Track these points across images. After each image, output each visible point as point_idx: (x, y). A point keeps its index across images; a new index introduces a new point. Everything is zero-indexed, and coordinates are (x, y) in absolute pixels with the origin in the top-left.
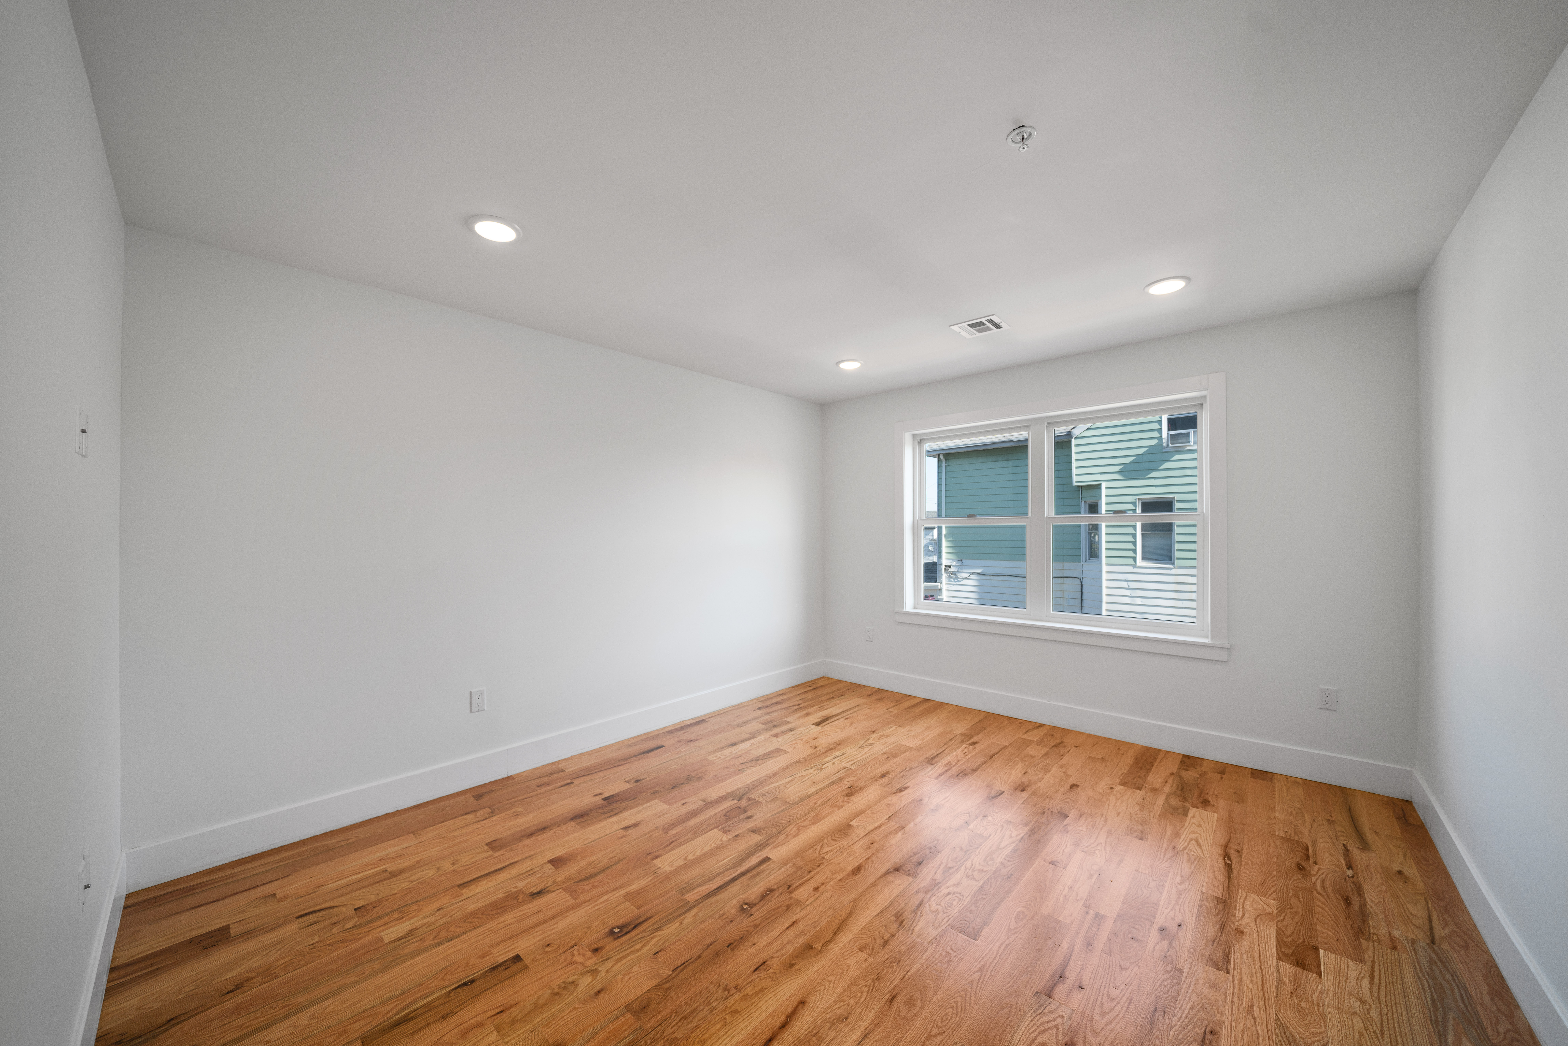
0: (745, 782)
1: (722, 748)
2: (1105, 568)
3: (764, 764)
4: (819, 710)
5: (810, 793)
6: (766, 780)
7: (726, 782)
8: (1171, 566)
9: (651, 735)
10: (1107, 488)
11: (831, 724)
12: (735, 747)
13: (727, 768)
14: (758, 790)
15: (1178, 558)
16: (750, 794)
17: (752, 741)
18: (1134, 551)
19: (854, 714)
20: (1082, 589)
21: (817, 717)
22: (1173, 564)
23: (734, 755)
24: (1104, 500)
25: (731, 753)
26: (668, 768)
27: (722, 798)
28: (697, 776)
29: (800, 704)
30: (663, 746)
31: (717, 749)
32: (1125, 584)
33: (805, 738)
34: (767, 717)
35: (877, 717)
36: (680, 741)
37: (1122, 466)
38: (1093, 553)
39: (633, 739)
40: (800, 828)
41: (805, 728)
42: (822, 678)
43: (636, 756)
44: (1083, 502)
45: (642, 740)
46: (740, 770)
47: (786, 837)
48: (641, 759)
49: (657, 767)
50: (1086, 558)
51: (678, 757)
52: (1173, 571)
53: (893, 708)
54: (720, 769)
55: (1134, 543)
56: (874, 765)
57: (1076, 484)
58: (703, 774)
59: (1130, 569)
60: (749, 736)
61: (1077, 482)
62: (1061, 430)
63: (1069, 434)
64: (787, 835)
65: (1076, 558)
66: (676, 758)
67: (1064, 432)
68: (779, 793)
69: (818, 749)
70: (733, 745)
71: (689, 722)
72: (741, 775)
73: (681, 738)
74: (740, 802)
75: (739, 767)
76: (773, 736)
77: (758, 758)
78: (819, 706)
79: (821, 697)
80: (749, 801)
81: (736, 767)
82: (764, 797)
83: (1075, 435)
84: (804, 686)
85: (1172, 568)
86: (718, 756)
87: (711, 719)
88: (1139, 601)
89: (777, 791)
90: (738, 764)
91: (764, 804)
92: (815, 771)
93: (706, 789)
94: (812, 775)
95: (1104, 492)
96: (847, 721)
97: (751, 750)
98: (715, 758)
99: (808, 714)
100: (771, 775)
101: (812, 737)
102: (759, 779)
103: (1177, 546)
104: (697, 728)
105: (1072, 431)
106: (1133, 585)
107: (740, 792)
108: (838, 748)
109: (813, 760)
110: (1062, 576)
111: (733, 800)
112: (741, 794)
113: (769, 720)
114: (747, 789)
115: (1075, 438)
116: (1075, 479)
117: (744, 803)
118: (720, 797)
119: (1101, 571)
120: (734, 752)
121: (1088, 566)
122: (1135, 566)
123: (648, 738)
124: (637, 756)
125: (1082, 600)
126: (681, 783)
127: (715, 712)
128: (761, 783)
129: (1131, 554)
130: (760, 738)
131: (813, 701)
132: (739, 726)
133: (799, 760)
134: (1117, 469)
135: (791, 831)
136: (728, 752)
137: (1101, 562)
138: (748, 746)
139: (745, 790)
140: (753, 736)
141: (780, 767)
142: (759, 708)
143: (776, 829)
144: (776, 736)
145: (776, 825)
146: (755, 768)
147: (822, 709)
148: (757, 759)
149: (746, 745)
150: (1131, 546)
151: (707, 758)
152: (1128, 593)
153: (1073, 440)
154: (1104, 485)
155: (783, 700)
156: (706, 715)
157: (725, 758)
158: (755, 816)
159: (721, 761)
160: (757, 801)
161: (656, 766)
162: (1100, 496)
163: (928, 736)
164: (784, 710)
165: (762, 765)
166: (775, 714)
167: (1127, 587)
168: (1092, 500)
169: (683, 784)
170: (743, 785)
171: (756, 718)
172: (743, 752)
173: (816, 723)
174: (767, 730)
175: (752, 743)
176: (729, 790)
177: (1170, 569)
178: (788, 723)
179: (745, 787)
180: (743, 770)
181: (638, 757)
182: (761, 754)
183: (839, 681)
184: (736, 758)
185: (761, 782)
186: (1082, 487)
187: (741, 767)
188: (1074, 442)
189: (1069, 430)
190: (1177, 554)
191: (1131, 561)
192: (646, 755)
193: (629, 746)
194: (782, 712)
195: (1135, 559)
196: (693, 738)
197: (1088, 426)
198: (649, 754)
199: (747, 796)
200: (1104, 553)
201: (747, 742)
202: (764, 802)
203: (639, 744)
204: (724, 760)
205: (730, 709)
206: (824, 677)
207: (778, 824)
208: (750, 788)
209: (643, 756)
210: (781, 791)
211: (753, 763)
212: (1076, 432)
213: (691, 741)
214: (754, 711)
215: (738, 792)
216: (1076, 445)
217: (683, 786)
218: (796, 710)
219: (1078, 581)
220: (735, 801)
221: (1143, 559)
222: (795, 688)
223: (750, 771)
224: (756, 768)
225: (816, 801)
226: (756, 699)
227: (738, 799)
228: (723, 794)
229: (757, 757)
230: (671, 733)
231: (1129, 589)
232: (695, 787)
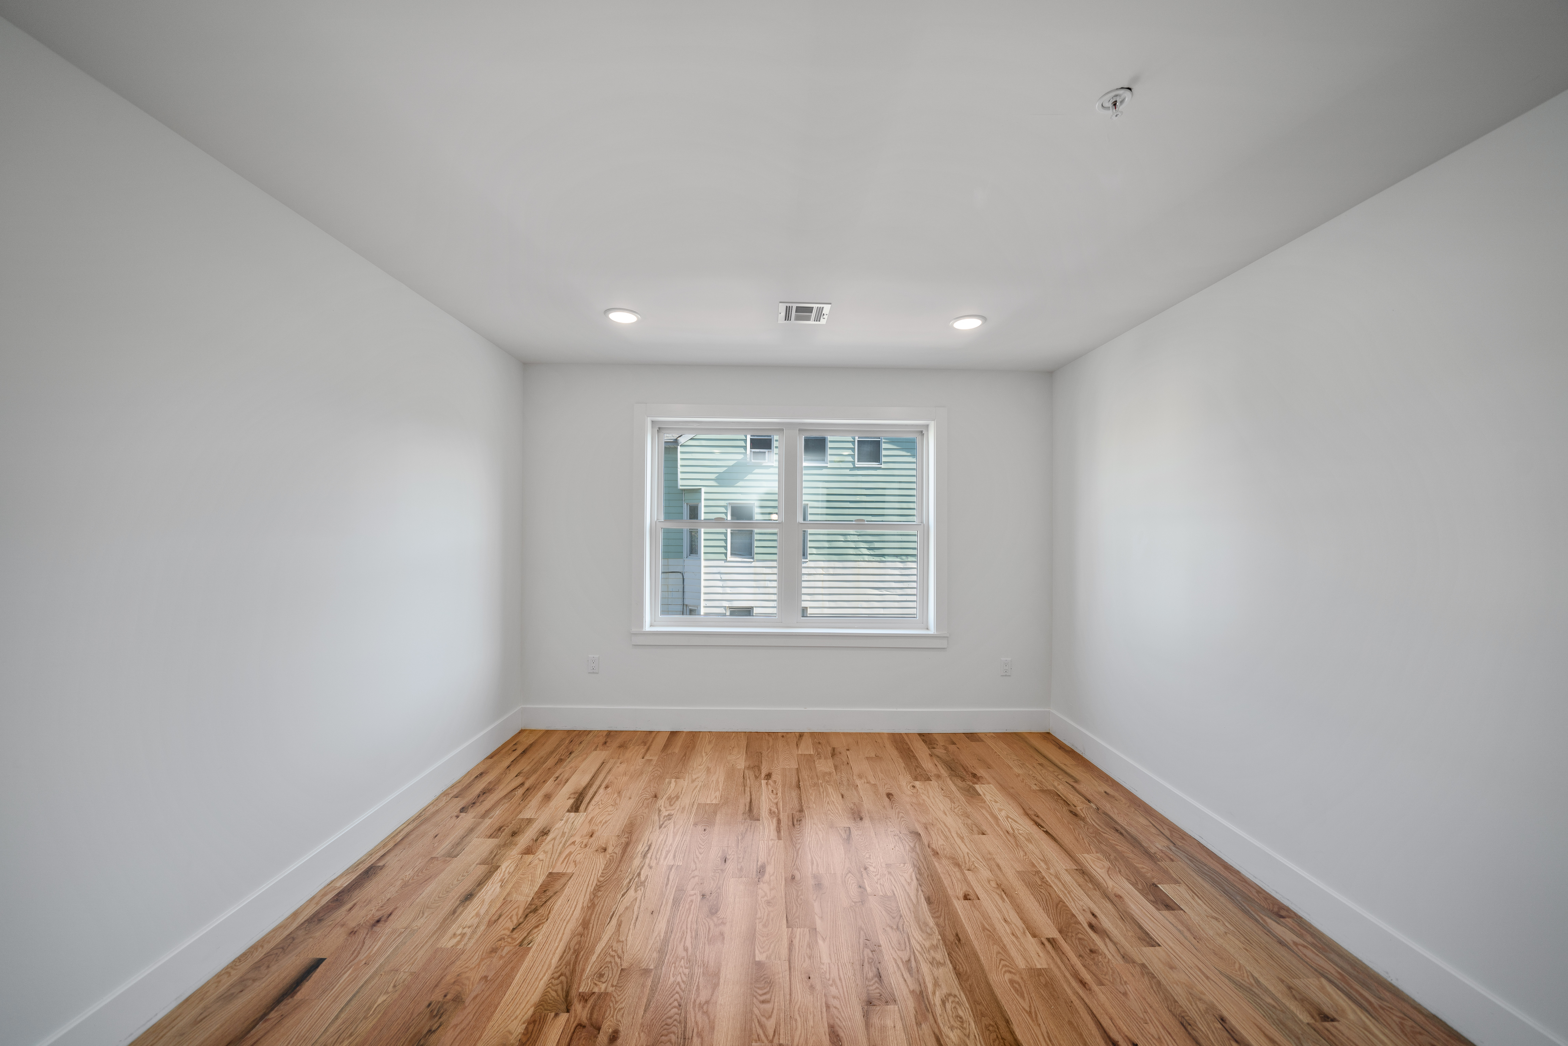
0: (550, 966)
1: (454, 912)
2: (703, 563)
3: (553, 913)
4: (559, 784)
5: (662, 935)
6: (579, 943)
7: (515, 982)
8: (752, 560)
9: (272, 944)
10: (705, 493)
11: (593, 802)
12: (476, 901)
13: (494, 950)
14: (583, 970)
15: (757, 554)
16: (575, 986)
17: (497, 877)
18: (726, 547)
19: (609, 777)
20: (683, 583)
21: (563, 798)
22: (753, 558)
23: (487, 919)
24: (703, 503)
25: (477, 915)
26: (370, 1008)
27: (534, 1022)
28: (449, 997)
29: (522, 784)
30: (320, 961)
31: (445, 920)
32: (718, 577)
33: (577, 839)
34: (488, 822)
35: (642, 773)
36: (353, 933)
37: (717, 475)
38: (694, 550)
39: (229, 974)
40: (705, 1007)
41: (563, 822)
42: (519, 733)
43: (263, 1017)
44: (685, 504)
45: (256, 967)
46: (521, 944)
47: (699, 1040)
48: (283, 1017)
49: (339, 1021)
50: (687, 555)
51: (376, 973)
52: (753, 564)
53: (648, 754)
54: (482, 960)
55: (726, 541)
56: (700, 848)
57: (680, 488)
58: (457, 988)
59: (722, 563)
60: (483, 868)
61: (682, 486)
62: (669, 436)
63: (676, 441)
64: (699, 1035)
65: (678, 555)
66: (371, 978)
67: (672, 439)
68: (620, 957)
69: (610, 850)
70: (469, 897)
71: (345, 882)
72: (531, 954)
73: (352, 924)
74: (572, 1011)
75: (513, 939)
76: (525, 854)
77: (533, 907)
78: (552, 779)
79: (544, 762)
80: (586, 1001)
81: (509, 940)
82: (603, 980)
83: (681, 443)
84: (504, 751)
85: (752, 562)
86: (459, 932)
87: (387, 858)
88: (728, 590)
89: (613, 957)
90: (508, 933)
91: (614, 994)
92: (636, 891)
93: (489, 1019)
94: (638, 901)
95: (703, 496)
96: (609, 790)
97: (508, 894)
98: (455, 941)
99: (548, 797)
100: (580, 929)
101: (585, 833)
102: (568, 947)
103: (756, 544)
104: (371, 888)
105: (679, 439)
106: (725, 577)
107: (556, 991)
108: (634, 838)
109: (618, 873)
110: (667, 571)
111: (557, 1015)
112: (560, 992)
113: (496, 826)
114: (563, 978)
115: (681, 446)
116: (680, 482)
117: (581, 1011)
118: (529, 1024)
119: (700, 566)
120: (482, 912)
121: (689, 562)
122: (726, 561)
123: (268, 955)
124: (266, 1014)
125: (683, 592)
126: (425, 1032)
127: (384, 844)
128: (577, 953)
129: (723, 550)
130: (506, 866)
131: (538, 773)
132: (451, 855)
133: (598, 881)
134: (713, 476)
135: (696, 1023)
136: (470, 914)
137: (700, 559)
138: (498, 889)
139: (561, 982)
140: (491, 866)
141: (583, 907)
142: (463, 810)
143: (674, 1033)
144: (529, 851)
145: (666, 1024)
146: (545, 928)
147: (561, 782)
148: (532, 909)
149: (492, 890)
150: (722, 543)
151: (439, 945)
152: (720, 584)
153: (679, 447)
154: (703, 490)
155: (490, 783)
156: (370, 854)
157: (474, 932)
158: (621, 1029)
159: (473, 941)
160: (600, 995)
161: (337, 1018)
162: (700, 499)
163: (717, 782)
164: (506, 801)
165: (551, 916)
166: (497, 812)
167: (720, 579)
168: (693, 503)
169: (430, 1032)
170: (550, 972)
171: (471, 830)
172: (498, 905)
173: (572, 807)
174: (506, 845)
175: (502, 881)
176: (535, 997)
177: (751, 562)
178: (530, 821)
179: (556, 975)
180: (526, 942)
181: (273, 1015)
182: (532, 895)
183: (548, 733)
184: (495, 921)
185: (575, 951)
186: (684, 490)
187: (519, 936)
188: (680, 449)
189: (676, 438)
190: (756, 550)
191: (723, 556)
192: (291, 1002)
193: (227, 997)
194: (507, 805)
195: (726, 554)
196: (378, 915)
197: (691, 436)
198: (299, 996)
199: (574, 993)
200: (703, 550)
201: (491, 881)
202: (610, 989)
203: (254, 980)
204: (476, 937)
205: (411, 827)
206: (522, 731)
207: (669, 1021)
208: (568, 974)
209: (283, 1008)
210: (620, 952)
211: (533, 920)
212: (682, 440)
213: (378, 921)
214: (457, 817)
215: (554, 994)
216: (682, 452)
217: (433, 1037)
218: (525, 796)
219: (680, 575)
220: (564, 1017)
221: (732, 554)
222: (495, 758)
223: (539, 937)
224: (545, 926)
225: (682, 943)
226: (445, 794)
227: (564, 1007)
228: (530, 1012)
229: (530, 904)
230: (320, 920)
231: (721, 580)
232: (463, 1026)
